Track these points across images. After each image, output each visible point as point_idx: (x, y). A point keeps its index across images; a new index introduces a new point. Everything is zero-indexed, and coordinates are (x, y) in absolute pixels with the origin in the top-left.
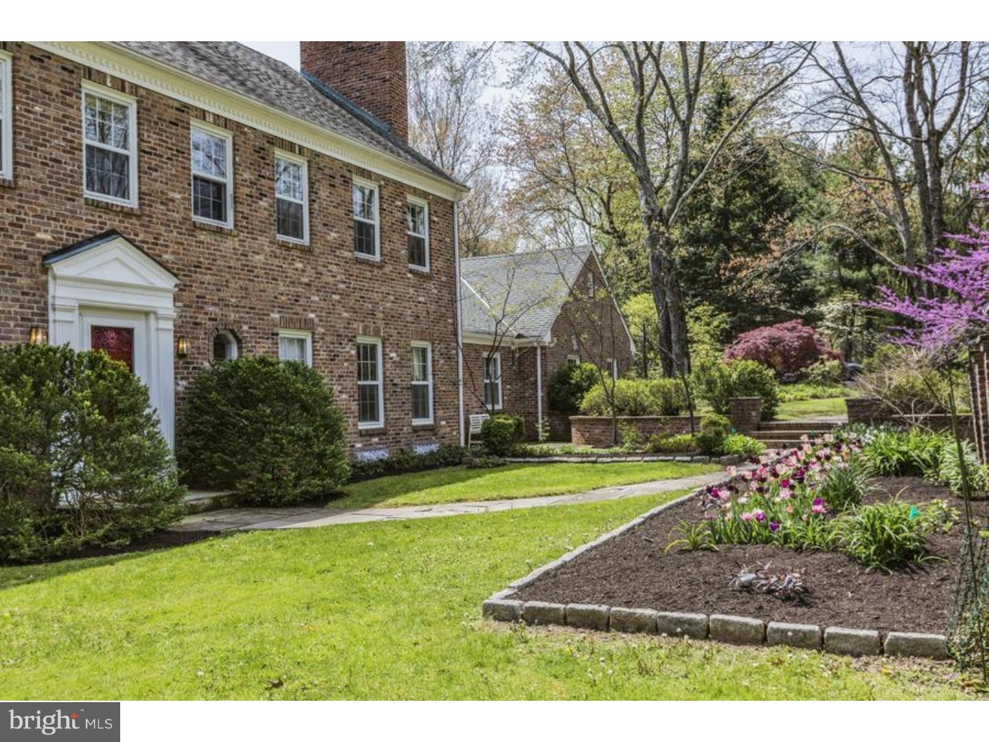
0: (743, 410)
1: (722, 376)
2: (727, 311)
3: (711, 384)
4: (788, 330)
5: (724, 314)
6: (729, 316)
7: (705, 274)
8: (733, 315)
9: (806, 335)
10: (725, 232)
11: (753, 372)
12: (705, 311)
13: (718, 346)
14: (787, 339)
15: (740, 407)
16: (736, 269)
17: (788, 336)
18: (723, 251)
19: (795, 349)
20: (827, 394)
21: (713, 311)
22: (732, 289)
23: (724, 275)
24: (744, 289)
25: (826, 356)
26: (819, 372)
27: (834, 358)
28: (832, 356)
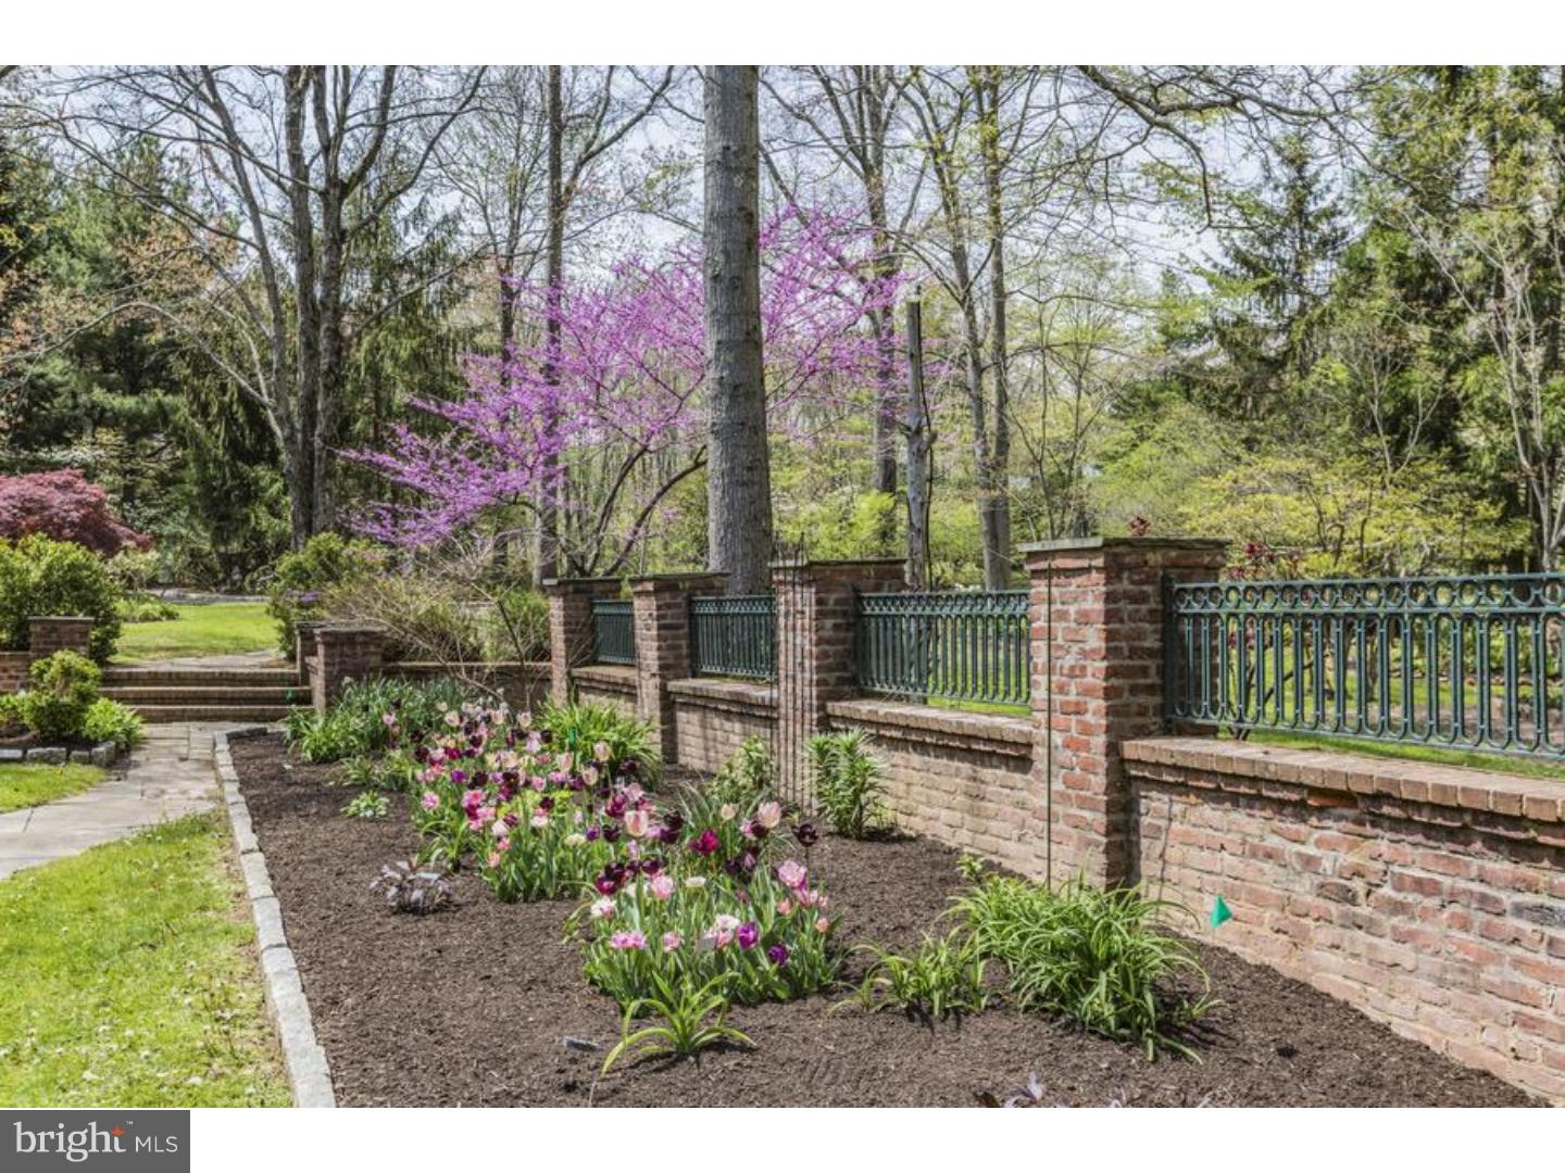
9: (93, 499)
14: (55, 504)
17: (57, 498)
20: (138, 615)
25: (130, 543)
26: (119, 571)
27: (143, 547)
28: (139, 544)
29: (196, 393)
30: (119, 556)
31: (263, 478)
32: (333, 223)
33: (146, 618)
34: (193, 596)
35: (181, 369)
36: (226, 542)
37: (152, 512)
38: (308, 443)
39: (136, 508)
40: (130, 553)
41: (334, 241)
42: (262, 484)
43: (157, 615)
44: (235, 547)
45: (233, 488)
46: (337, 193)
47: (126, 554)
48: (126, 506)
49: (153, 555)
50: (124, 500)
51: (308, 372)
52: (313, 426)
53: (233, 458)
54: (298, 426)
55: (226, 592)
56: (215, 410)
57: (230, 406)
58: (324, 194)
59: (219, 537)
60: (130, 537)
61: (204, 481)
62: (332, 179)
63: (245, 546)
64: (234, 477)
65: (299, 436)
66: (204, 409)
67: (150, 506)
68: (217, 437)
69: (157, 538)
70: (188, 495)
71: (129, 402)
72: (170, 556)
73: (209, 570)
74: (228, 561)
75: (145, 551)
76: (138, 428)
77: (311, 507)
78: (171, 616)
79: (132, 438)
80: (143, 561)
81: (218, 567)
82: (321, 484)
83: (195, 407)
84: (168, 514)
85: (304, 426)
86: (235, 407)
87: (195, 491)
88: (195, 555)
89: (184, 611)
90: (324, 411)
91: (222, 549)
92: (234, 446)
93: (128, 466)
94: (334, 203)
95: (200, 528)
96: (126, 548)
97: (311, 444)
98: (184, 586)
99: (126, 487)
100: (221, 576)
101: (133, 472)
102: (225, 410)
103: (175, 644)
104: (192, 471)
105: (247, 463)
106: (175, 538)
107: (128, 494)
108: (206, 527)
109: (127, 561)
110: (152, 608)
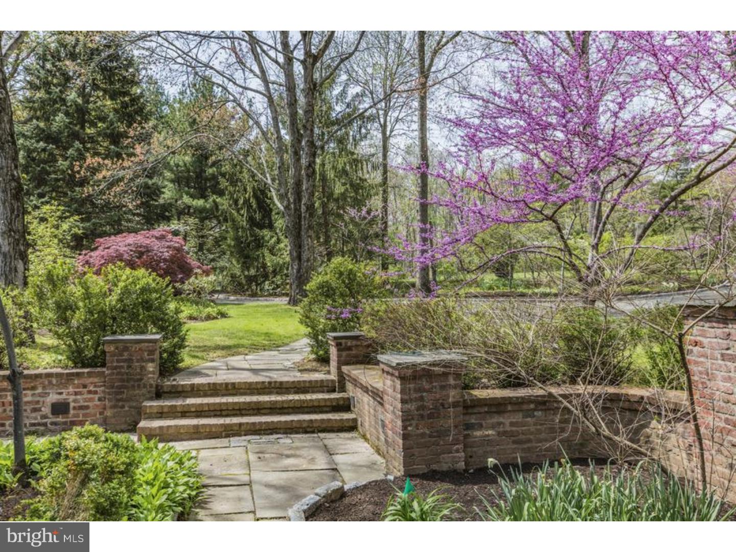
0: (130, 360)
1: (87, 296)
2: (79, 214)
3: (64, 309)
4: (157, 238)
5: (76, 218)
6: (82, 220)
7: (55, 172)
8: (88, 219)
9: (177, 245)
10: (81, 131)
11: (145, 290)
12: (52, 211)
13: (68, 251)
14: (155, 248)
15: (126, 355)
16: (94, 170)
17: (156, 245)
18: (78, 150)
19: (165, 260)
20: (204, 315)
21: (64, 212)
22: (88, 190)
23: (79, 172)
24: (102, 192)
25: (199, 271)
26: (192, 288)
27: (207, 273)
28: (204, 272)
29: (231, 194)
30: (192, 279)
31: (267, 235)
32: (309, 78)
33: (209, 318)
34: (232, 298)
35: (224, 183)
36: (248, 269)
37: (212, 256)
38: (297, 210)
39: (203, 253)
40: (199, 277)
41: (310, 89)
42: (266, 238)
43: (214, 315)
44: (252, 272)
45: (252, 241)
46: (311, 60)
47: (196, 278)
48: (200, 253)
49: (212, 278)
50: (199, 250)
51: (296, 168)
52: (300, 200)
53: (251, 226)
54: (292, 200)
55: (249, 295)
56: (241, 201)
57: (249, 199)
58: (303, 62)
59: (246, 266)
60: (199, 267)
61: (237, 239)
62: (308, 53)
63: (257, 271)
64: (252, 236)
65: (292, 206)
66: (236, 202)
67: (211, 254)
68: (243, 216)
69: (214, 269)
70: (229, 246)
71: (200, 203)
72: (220, 277)
73: (240, 284)
74: (250, 279)
75: (208, 275)
76: (204, 215)
77: (300, 247)
78: (223, 315)
79: (202, 220)
80: (206, 281)
81: (244, 282)
82: (306, 233)
83: (231, 202)
84: (219, 257)
85: (295, 200)
86: (251, 200)
87: (233, 243)
88: (233, 276)
89: (231, 311)
90: (307, 189)
91: (246, 273)
92: (251, 220)
93: (200, 234)
94: (309, 66)
95: (234, 262)
96: (196, 274)
97: (300, 210)
98: (228, 293)
99: (200, 244)
100: (246, 287)
101: (203, 237)
102: (246, 201)
103: (228, 342)
104: (231, 233)
105: (258, 228)
106: (222, 269)
107: (201, 247)
108: (238, 262)
109: (197, 281)
110: (212, 310)
